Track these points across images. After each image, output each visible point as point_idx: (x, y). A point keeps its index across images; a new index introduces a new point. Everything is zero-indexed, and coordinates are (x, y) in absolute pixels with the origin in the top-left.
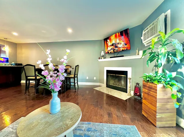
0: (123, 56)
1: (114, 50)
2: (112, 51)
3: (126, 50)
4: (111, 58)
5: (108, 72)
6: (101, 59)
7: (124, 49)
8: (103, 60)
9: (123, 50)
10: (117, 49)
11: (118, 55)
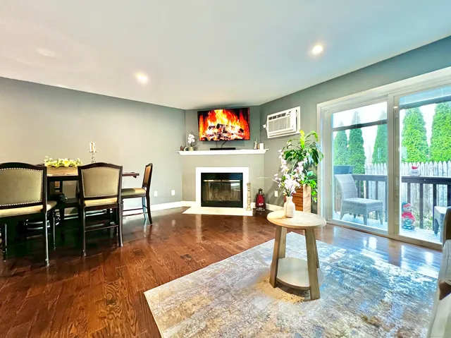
0: (234, 149)
1: (220, 136)
2: (215, 137)
3: (243, 139)
4: (211, 149)
5: (204, 176)
6: (187, 150)
7: (239, 137)
8: (191, 152)
9: (236, 139)
10: (225, 135)
11: (224, 147)
